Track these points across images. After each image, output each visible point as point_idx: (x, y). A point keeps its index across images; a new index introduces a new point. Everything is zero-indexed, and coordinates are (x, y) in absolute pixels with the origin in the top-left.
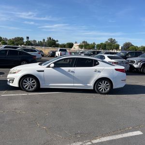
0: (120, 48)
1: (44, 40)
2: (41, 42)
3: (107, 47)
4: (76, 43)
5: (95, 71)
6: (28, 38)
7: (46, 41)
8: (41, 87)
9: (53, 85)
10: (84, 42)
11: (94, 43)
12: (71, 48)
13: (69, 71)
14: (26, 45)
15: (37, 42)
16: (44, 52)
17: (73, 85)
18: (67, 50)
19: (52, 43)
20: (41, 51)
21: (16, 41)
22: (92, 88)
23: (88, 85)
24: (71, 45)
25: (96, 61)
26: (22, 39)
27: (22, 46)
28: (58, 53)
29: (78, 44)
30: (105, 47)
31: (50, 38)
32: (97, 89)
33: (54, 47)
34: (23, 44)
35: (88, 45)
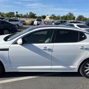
0: (76, 19)
1: (27, 14)
2: (25, 15)
3: (68, 18)
4: (47, 16)
5: (82, 49)
6: (17, 12)
7: (28, 14)
8: (6, 71)
9: (22, 68)
10: (53, 15)
11: (59, 16)
12: (45, 19)
13: (45, 49)
14: (16, 17)
15: (23, 15)
16: (26, 22)
17: (49, 67)
18: (42, 21)
19: (33, 16)
20: (24, 21)
21: (10, 15)
22: (76, 71)
23: (72, 67)
24: (44, 17)
25: (82, 34)
26: (13, 13)
27: (14, 18)
28: (36, 22)
29: (49, 16)
30: (66, 18)
31: (31, 13)
32: (83, 72)
33: (34, 18)
34: (14, 16)
35: (56, 17)
